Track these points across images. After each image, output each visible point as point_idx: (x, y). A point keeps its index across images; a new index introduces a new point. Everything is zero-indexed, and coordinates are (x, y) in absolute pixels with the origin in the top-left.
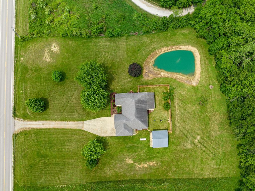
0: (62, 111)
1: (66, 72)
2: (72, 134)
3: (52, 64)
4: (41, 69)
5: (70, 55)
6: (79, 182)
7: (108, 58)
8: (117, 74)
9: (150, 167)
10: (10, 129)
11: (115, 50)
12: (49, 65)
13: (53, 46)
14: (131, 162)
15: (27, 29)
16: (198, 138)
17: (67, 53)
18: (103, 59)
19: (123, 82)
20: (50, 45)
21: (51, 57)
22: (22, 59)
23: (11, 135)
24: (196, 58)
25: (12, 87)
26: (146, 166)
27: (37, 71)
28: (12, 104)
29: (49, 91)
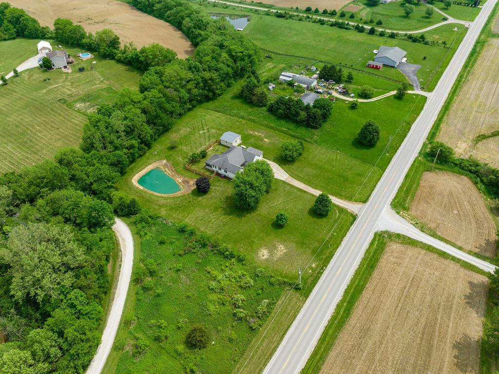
0: (299, 198)
1: (270, 226)
2: (303, 178)
3: (280, 240)
4: (297, 243)
5: (253, 239)
6: (319, 148)
7: (215, 217)
8: (221, 199)
9: (254, 131)
10: (368, 209)
11: (201, 220)
12: (284, 241)
13: (265, 257)
14: (266, 140)
15: (284, 298)
16: (201, 132)
17: (254, 242)
18: (221, 218)
19: (221, 189)
20: (267, 260)
21: (276, 248)
22: (314, 265)
23: (368, 203)
24: (141, 176)
25: (343, 243)
26: (256, 133)
27: (303, 244)
28: (353, 228)
29: (302, 220)
